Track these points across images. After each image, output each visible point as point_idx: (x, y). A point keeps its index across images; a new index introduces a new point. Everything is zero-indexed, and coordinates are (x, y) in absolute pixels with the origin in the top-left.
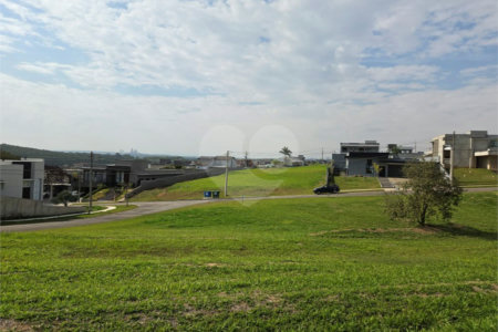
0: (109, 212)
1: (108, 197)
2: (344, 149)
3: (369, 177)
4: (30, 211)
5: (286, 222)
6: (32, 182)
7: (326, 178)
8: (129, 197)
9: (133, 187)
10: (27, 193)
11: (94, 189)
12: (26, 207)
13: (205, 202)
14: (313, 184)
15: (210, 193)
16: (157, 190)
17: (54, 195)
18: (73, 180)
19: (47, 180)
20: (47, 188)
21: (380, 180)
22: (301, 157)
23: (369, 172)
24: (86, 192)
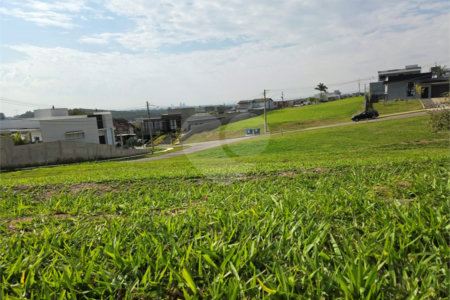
0: (169, 152)
1: (166, 142)
2: (382, 77)
3: (410, 101)
4: (108, 154)
5: (325, 146)
6: (105, 131)
7: (364, 107)
8: (182, 140)
9: (185, 131)
10: (103, 140)
11: (154, 136)
12: (104, 150)
13: (248, 138)
14: (350, 113)
15: (251, 131)
16: (205, 133)
17: (124, 143)
18: (137, 130)
19: (117, 132)
20: (118, 139)
21: (422, 102)
22: (338, 92)
23: (409, 94)
24: (147, 139)
